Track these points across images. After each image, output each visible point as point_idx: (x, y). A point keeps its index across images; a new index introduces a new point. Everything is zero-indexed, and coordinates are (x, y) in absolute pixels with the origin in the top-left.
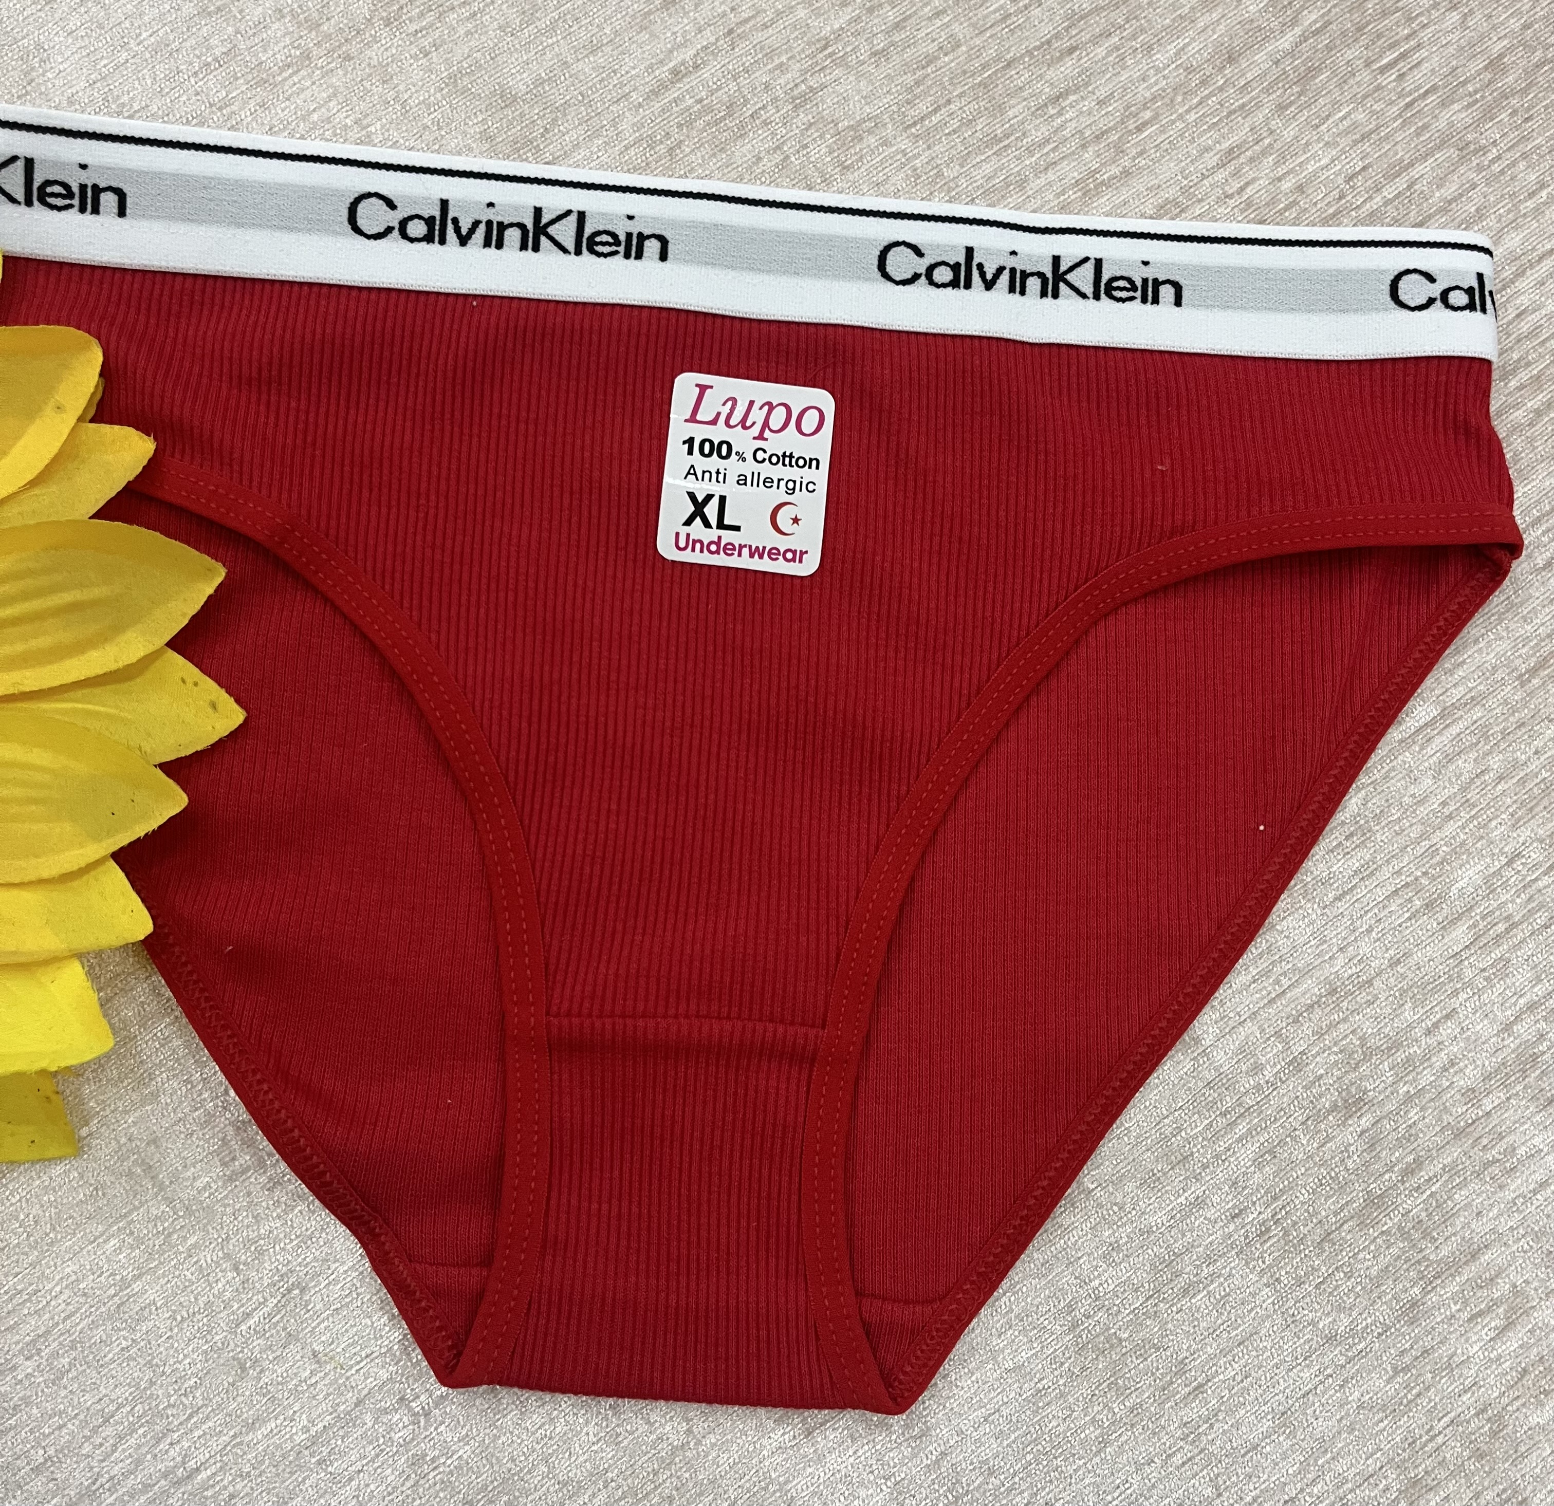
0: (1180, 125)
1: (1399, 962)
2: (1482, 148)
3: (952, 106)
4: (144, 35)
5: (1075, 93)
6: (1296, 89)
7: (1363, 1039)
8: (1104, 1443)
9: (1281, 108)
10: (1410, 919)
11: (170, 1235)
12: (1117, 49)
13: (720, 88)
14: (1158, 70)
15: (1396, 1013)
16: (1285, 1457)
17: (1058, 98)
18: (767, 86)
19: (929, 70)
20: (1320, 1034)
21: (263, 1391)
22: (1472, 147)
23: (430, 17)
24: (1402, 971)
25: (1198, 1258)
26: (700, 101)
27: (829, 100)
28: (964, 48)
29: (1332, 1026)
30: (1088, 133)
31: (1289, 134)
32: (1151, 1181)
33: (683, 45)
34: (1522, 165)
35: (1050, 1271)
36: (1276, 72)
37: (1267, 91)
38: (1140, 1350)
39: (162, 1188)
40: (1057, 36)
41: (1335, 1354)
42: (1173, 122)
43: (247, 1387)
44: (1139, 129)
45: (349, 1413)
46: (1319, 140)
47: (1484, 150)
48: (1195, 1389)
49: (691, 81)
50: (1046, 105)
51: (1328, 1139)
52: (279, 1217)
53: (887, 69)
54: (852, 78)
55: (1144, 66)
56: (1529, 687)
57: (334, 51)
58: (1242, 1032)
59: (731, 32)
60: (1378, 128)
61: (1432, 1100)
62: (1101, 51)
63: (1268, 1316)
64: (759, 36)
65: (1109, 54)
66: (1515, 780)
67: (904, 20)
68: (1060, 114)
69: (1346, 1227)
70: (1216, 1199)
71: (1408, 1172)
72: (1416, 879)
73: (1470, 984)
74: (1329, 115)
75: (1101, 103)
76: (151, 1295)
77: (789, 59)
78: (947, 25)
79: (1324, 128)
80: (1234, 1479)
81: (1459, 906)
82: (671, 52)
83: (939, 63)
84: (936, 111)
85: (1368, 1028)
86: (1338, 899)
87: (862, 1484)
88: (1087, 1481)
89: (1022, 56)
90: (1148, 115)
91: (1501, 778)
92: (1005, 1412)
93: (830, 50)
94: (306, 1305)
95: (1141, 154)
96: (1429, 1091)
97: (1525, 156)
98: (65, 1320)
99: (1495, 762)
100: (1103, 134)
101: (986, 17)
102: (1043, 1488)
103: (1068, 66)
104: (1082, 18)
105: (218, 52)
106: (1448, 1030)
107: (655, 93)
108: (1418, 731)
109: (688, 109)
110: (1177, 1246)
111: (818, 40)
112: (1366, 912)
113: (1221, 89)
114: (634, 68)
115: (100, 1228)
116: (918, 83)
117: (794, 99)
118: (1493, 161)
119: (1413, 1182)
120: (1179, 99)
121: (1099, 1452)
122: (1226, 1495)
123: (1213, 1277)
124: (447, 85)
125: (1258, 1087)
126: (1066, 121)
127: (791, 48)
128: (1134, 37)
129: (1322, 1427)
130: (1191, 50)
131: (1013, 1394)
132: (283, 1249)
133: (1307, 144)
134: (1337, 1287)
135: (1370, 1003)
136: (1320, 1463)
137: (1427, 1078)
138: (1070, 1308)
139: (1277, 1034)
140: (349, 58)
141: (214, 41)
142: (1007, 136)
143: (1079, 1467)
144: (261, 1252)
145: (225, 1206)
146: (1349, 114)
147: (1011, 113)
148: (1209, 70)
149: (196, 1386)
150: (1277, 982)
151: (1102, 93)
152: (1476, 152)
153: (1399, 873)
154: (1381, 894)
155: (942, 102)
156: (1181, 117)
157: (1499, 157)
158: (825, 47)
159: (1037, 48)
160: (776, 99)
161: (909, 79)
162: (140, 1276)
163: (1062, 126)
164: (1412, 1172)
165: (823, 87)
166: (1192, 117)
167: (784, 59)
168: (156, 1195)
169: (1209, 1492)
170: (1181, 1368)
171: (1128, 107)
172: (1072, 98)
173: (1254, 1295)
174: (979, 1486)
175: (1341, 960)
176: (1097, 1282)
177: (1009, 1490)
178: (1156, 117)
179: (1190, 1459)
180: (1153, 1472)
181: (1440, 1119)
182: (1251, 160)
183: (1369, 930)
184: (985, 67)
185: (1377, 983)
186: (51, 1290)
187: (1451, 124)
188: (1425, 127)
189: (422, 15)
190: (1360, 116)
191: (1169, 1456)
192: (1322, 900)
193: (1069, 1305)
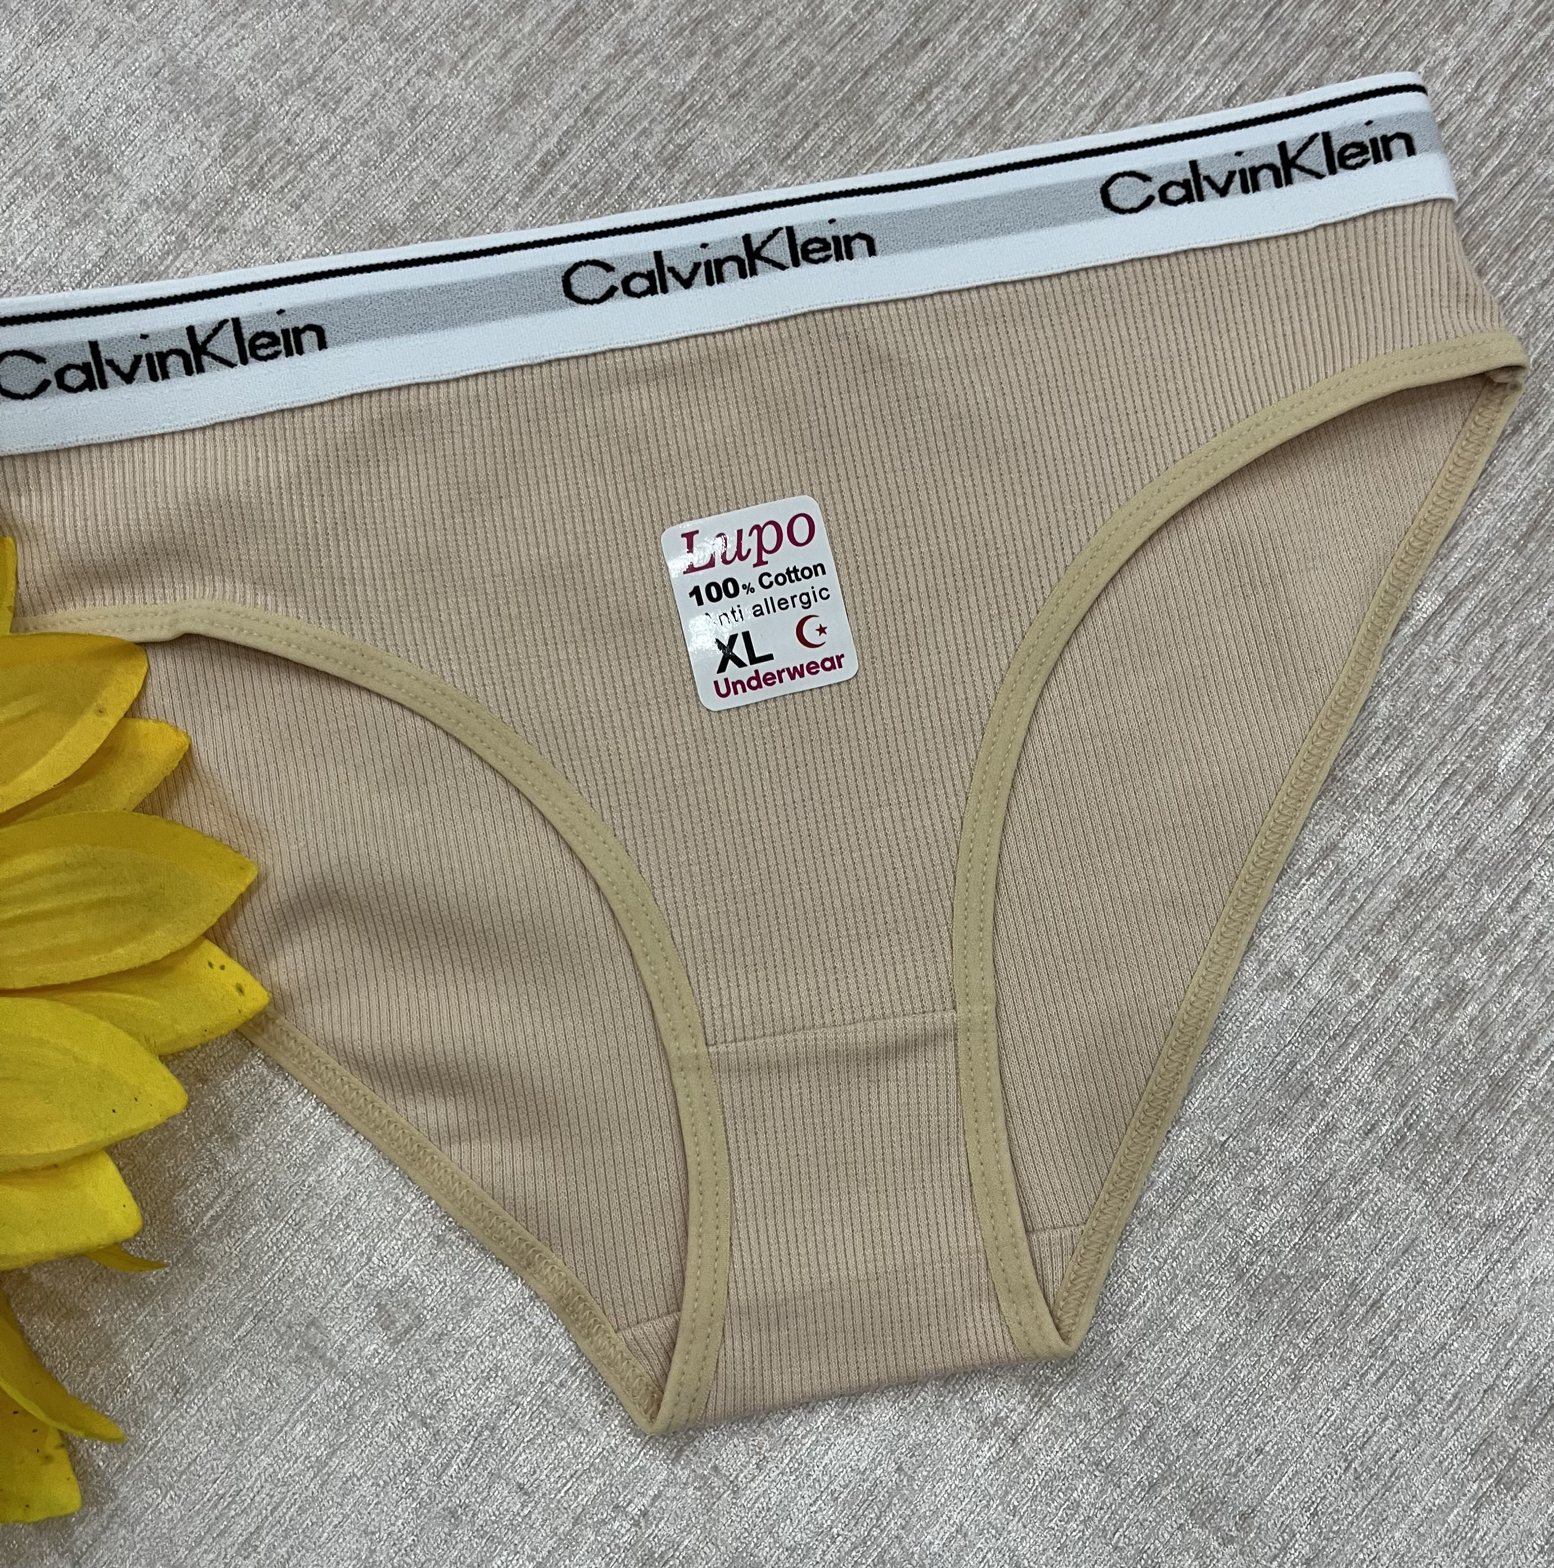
0: (1049, 90)
1: (1465, 849)
2: (1349, 40)
3: (821, 128)
4: (19, 260)
5: (938, 83)
6: (1153, 26)
7: (1448, 932)
8: (1296, 1378)
9: (1144, 48)
10: (1465, 805)
11: (351, 1408)
12: (968, 30)
13: (590, 169)
14: (1014, 42)
15: (1475, 900)
16: (1474, 1349)
17: (923, 94)
18: (636, 155)
19: (790, 98)
20: (1406, 938)
21: (481, 1533)
22: (1339, 41)
23: (291, 172)
24: (1470, 857)
25: (1343, 1182)
26: (575, 186)
27: (699, 152)
28: (818, 69)
29: (1418, 926)
30: (960, 121)
31: (1158, 71)
32: (1280, 1119)
33: (545, 135)
34: (1393, 46)
35: (1204, 1229)
36: (1129, 14)
37: (1126, 35)
38: (1311, 1282)
39: (332, 1364)
40: (907, 33)
41: (1497, 1240)
42: (1042, 89)
43: (464, 1533)
44: (1011, 104)
45: (569, 1533)
46: (1189, 71)
47: (1350, 41)
48: (1372, 1306)
49: (562, 168)
50: (912, 104)
51: (1440, 1036)
52: (451, 1366)
53: (747, 108)
54: (716, 126)
55: (998, 41)
56: (1528, 552)
57: (207, 226)
58: (1332, 954)
59: (587, 110)
60: (1243, 45)
61: (1530, 974)
62: (953, 37)
63: (1423, 1220)
64: (614, 109)
65: (961, 39)
66: (1535, 645)
67: (754, 55)
68: (929, 108)
69: (1478, 1116)
70: (1345, 1121)
71: (1525, 1047)
72: (1462, 764)
73: (1540, 853)
74: (1192, 45)
75: (966, 88)
76: (348, 1469)
77: (650, 123)
78: (796, 50)
79: (1190, 57)
80: (1431, 1381)
81: (1511, 782)
82: (534, 145)
83: (798, 89)
84: (806, 137)
85: (1452, 920)
86: (1392, 802)
87: (1076, 1476)
88: (1290, 1419)
89: (877, 62)
90: (1014, 88)
91: (1521, 647)
92: (1196, 1373)
93: (688, 103)
94: (500, 1444)
95: (1017, 128)
96: (1526, 966)
97: (1393, 36)
98: (272, 1512)
99: (1512, 633)
100: (975, 118)
101: (833, 31)
102: (1250, 1436)
103: (925, 61)
104: (926, 10)
105: (95, 258)
106: (1529, 902)
107: (529, 190)
108: (1428, 620)
109: (565, 196)
110: (1321, 1176)
111: (675, 97)
112: (1423, 808)
113: (1081, 44)
114: (502, 170)
115: (284, 1417)
116: (782, 114)
117: (665, 162)
118: (1363, 50)
119: (1532, 1056)
120: (1043, 64)
121: (1295, 1388)
122: (1426, 1398)
123: (1362, 1195)
124: (325, 233)
125: (1360, 1004)
126: (936, 116)
127: (649, 111)
128: (982, 15)
129: (1503, 1312)
130: (1041, 14)
131: (1198, 1355)
132: (464, 1395)
133: (1179, 77)
134: (1484, 1174)
135: (1448, 896)
136: (1509, 1345)
137: (1520, 953)
138: (1233, 1259)
139: (1366, 948)
140: (223, 230)
141: (89, 248)
142: (882, 144)
143: (1279, 1408)
144: (444, 1403)
145: (397, 1367)
146: (1211, 38)
147: (880, 121)
148: (1064, 29)
149: (415, 1544)
150: (1353, 898)
151: (965, 77)
152: (1344, 44)
153: (1443, 763)
154: (1432, 787)
155: (810, 126)
156: (1048, 82)
157: (1368, 44)
158: (683, 102)
159: (888, 51)
160: (649, 165)
161: (773, 113)
162: (333, 1453)
163: (934, 121)
164: (1529, 1047)
165: (691, 141)
166: (1058, 80)
167: (646, 123)
168: (329, 1372)
169: (1409, 1400)
170: (1353, 1289)
171: (993, 86)
172: (936, 91)
173: (1406, 1202)
174: (1189, 1449)
175: (1409, 860)
176: (1251, 1229)
177: (1218, 1446)
178: (1024, 87)
179: (1384, 1374)
180: (1350, 1394)
181: (1543, 990)
182: (1128, 106)
183: (1430, 826)
184: (842, 82)
185: (1450, 874)
186: (251, 1487)
187: (1313, 24)
188: (1289, 33)
189: (283, 170)
190: (1223, 37)
191: (1363, 1376)
192: (1376, 808)
193: (1230, 1257)
